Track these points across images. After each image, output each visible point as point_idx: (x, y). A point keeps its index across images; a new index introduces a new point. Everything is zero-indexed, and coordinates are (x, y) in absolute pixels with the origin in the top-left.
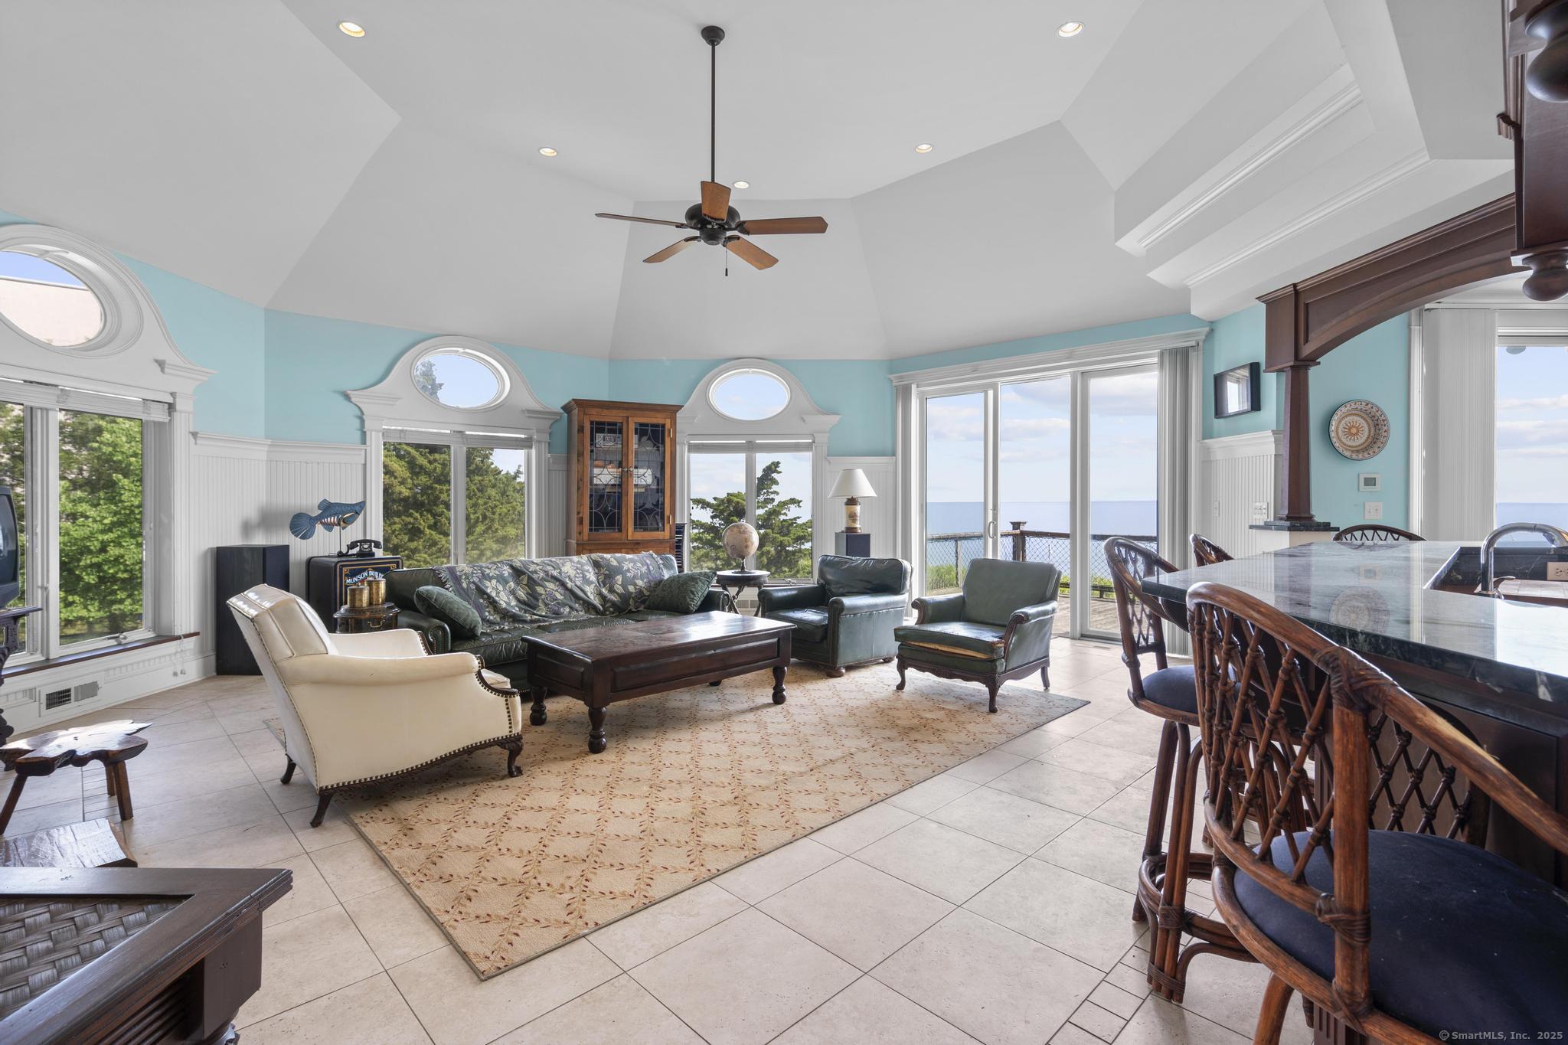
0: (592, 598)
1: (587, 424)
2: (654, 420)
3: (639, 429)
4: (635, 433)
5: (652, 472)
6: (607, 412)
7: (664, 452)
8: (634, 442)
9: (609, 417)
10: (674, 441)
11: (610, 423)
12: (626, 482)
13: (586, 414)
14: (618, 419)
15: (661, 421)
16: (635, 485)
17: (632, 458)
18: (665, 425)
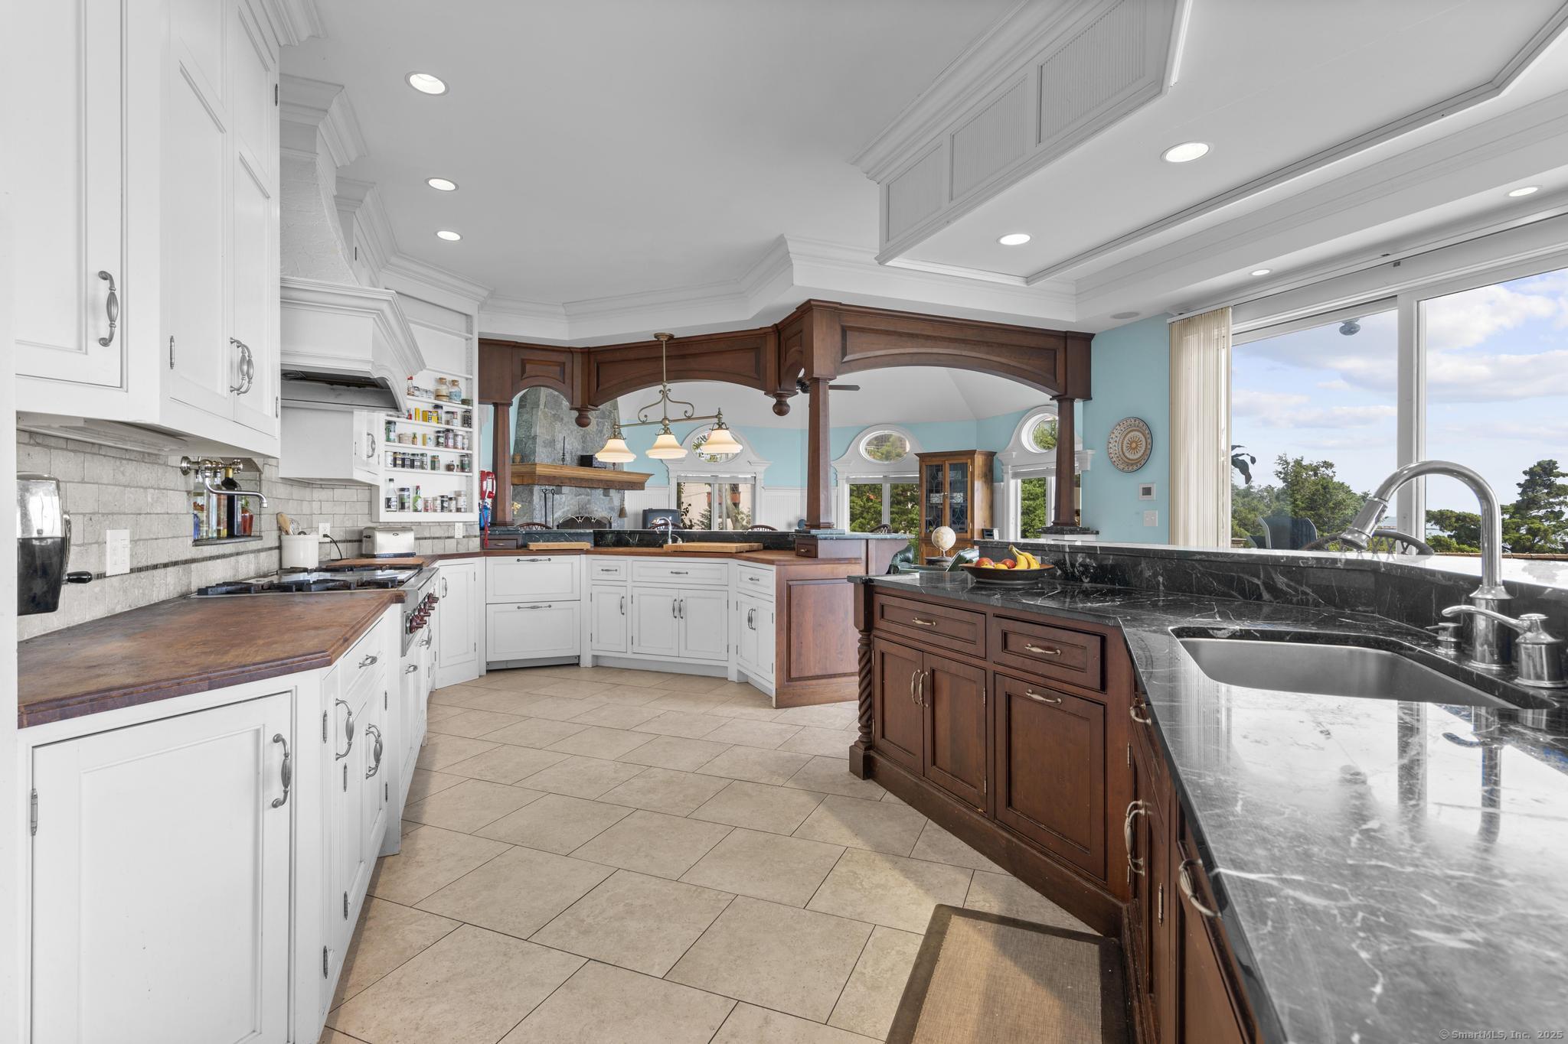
1: (924, 467)
2: (961, 461)
3: (954, 467)
4: (950, 470)
5: (962, 494)
6: (934, 459)
7: (967, 481)
8: (949, 475)
9: (936, 462)
10: (973, 473)
11: (937, 466)
12: (944, 501)
13: (923, 461)
14: (940, 463)
15: (964, 461)
16: (950, 504)
17: (947, 486)
18: (967, 463)
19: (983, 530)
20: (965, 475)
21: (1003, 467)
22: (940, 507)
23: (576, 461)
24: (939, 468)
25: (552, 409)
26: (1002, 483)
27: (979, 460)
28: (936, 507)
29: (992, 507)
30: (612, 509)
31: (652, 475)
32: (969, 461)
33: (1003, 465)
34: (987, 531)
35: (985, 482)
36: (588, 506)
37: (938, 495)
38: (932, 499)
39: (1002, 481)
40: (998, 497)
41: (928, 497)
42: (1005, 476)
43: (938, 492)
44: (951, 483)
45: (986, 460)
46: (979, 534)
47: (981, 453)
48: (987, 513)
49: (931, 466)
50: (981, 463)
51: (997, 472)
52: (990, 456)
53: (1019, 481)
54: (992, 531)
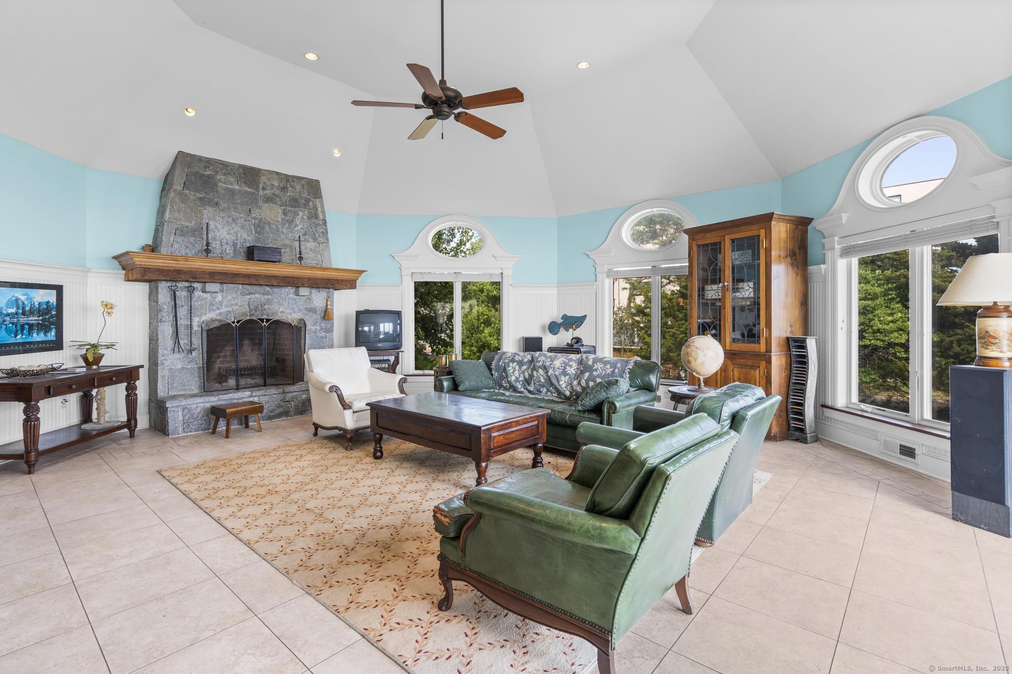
0: (564, 386)
1: (695, 248)
2: (749, 234)
3: (738, 245)
4: (733, 251)
5: (751, 284)
6: (708, 235)
7: (759, 265)
8: (730, 258)
9: (710, 239)
10: (768, 251)
11: (712, 244)
12: (724, 296)
13: (693, 240)
14: (717, 240)
15: (755, 233)
16: (733, 299)
17: (728, 273)
18: (759, 236)
19: (788, 339)
20: (756, 256)
21: (824, 241)
22: (718, 304)
23: (243, 254)
24: (716, 248)
25: (197, 191)
26: (823, 266)
27: (780, 231)
28: (713, 304)
29: (805, 302)
30: (312, 310)
31: (364, 271)
32: (762, 232)
33: (824, 238)
34: (795, 340)
35: (792, 265)
36: (266, 307)
37: (715, 287)
38: (707, 292)
39: (824, 263)
40: (816, 289)
41: (702, 291)
42: (829, 255)
43: (714, 282)
44: (733, 268)
45: (794, 231)
46: (779, 345)
47: (783, 219)
48: (796, 313)
49: (707, 245)
50: (783, 235)
51: (813, 250)
52: (802, 224)
53: (855, 261)
54: (804, 341)
